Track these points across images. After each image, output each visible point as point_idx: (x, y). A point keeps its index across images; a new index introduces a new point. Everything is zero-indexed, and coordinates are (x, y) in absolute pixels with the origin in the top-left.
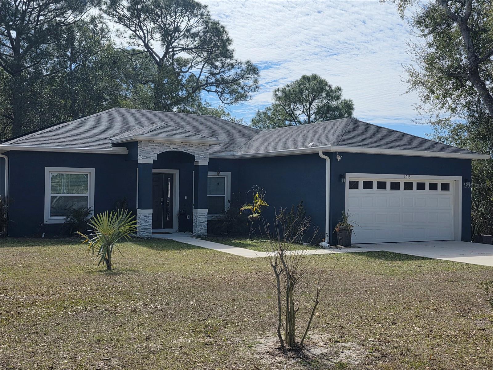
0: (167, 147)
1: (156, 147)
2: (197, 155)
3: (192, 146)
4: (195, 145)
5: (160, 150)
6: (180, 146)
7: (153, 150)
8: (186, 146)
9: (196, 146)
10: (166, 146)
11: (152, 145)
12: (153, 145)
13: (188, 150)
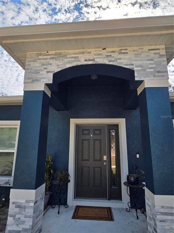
0: (73, 59)
1: (51, 61)
2: (140, 68)
3: (127, 53)
4: (134, 51)
5: (58, 65)
6: (101, 54)
7: (45, 67)
8: (113, 54)
9: (136, 53)
10: (72, 57)
11: (44, 59)
12: (47, 59)
13: (118, 61)
